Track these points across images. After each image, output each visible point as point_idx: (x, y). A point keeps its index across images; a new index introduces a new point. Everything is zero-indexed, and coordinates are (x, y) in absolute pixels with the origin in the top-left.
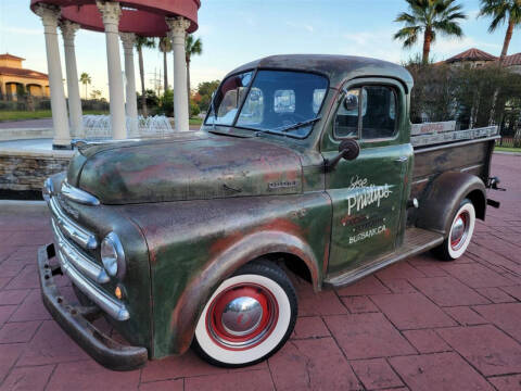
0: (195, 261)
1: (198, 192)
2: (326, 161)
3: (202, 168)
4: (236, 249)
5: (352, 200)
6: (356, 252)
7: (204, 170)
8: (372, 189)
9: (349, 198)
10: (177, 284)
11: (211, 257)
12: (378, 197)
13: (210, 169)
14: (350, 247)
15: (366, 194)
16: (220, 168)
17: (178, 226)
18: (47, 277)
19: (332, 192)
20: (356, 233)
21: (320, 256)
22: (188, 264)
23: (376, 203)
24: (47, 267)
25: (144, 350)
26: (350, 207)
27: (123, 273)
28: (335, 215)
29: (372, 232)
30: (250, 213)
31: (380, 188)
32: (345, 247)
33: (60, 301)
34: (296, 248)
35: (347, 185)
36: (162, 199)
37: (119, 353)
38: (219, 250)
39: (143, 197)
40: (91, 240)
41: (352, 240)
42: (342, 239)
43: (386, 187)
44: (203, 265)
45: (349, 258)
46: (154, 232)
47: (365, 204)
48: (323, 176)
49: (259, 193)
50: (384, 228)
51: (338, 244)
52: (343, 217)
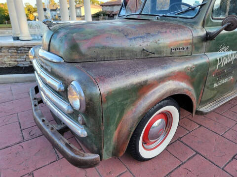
0: (129, 100)
1: (127, 54)
2: (207, 34)
3: (129, 37)
4: (154, 92)
5: (220, 60)
6: (216, 92)
7: (131, 39)
8: (230, 53)
9: (218, 58)
10: (118, 116)
11: (139, 97)
12: (233, 58)
13: (135, 39)
14: (213, 89)
16: (141, 37)
17: (118, 77)
18: (35, 105)
19: (208, 54)
20: (217, 81)
21: (198, 96)
22: (125, 102)
23: (231, 61)
24: (35, 99)
25: (97, 156)
26: (218, 64)
27: (84, 108)
28: (210, 69)
29: (226, 80)
30: (163, 68)
31: (235, 52)
32: (211, 90)
33: (43, 121)
34: (188, 91)
35: (217, 50)
37: (82, 158)
38: (144, 93)
39: (92, 58)
40: (60, 86)
41: (216, 85)
42: (211, 85)
44: (133, 103)
45: (212, 96)
46: (103, 81)
47: (226, 62)
48: (205, 44)
49: (165, 55)
50: (232, 78)
51: (208, 88)
52: (214, 71)
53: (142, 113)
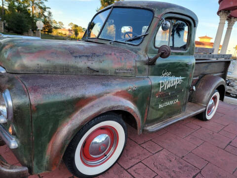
0: (64, 112)
2: (149, 59)
3: (74, 55)
4: (92, 106)
5: (162, 83)
6: (162, 113)
7: (76, 57)
8: (173, 79)
9: (161, 82)
10: (51, 127)
11: (75, 110)
12: (175, 83)
13: (80, 57)
14: (159, 110)
15: (170, 81)
16: (86, 56)
19: (152, 77)
20: (162, 103)
21: (142, 114)
23: (175, 86)
25: (26, 169)
26: (161, 87)
28: (153, 91)
29: (171, 103)
31: (177, 78)
32: (156, 110)
34: (129, 108)
35: (160, 75)
36: (47, 72)
38: (82, 106)
41: (160, 106)
42: (155, 105)
43: (181, 78)
44: (70, 115)
45: (158, 116)
46: (36, 91)
47: (169, 86)
49: (109, 74)
50: (177, 101)
51: (153, 108)
52: (157, 92)
53: (78, 125)
